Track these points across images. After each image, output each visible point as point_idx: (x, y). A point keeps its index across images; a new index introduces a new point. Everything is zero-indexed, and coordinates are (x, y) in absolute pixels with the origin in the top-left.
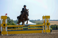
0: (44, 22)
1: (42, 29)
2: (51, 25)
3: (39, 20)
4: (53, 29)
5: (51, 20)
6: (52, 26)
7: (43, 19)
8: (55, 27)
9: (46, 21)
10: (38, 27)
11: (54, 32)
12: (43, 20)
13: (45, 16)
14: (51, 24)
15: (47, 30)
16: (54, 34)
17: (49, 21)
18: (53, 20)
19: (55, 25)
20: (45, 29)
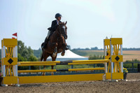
0: (108, 54)
1: (103, 72)
2: (124, 61)
3: (96, 48)
4: (130, 71)
5: (124, 49)
6: (126, 64)
7: (105, 45)
8: (136, 64)
9: (113, 52)
10: (94, 65)
11: (133, 78)
12: (104, 50)
13: (111, 39)
14: (125, 59)
15: (116, 72)
16: (132, 83)
17: (119, 52)
18: (131, 49)
19: (136, 61)
20: (110, 71)
